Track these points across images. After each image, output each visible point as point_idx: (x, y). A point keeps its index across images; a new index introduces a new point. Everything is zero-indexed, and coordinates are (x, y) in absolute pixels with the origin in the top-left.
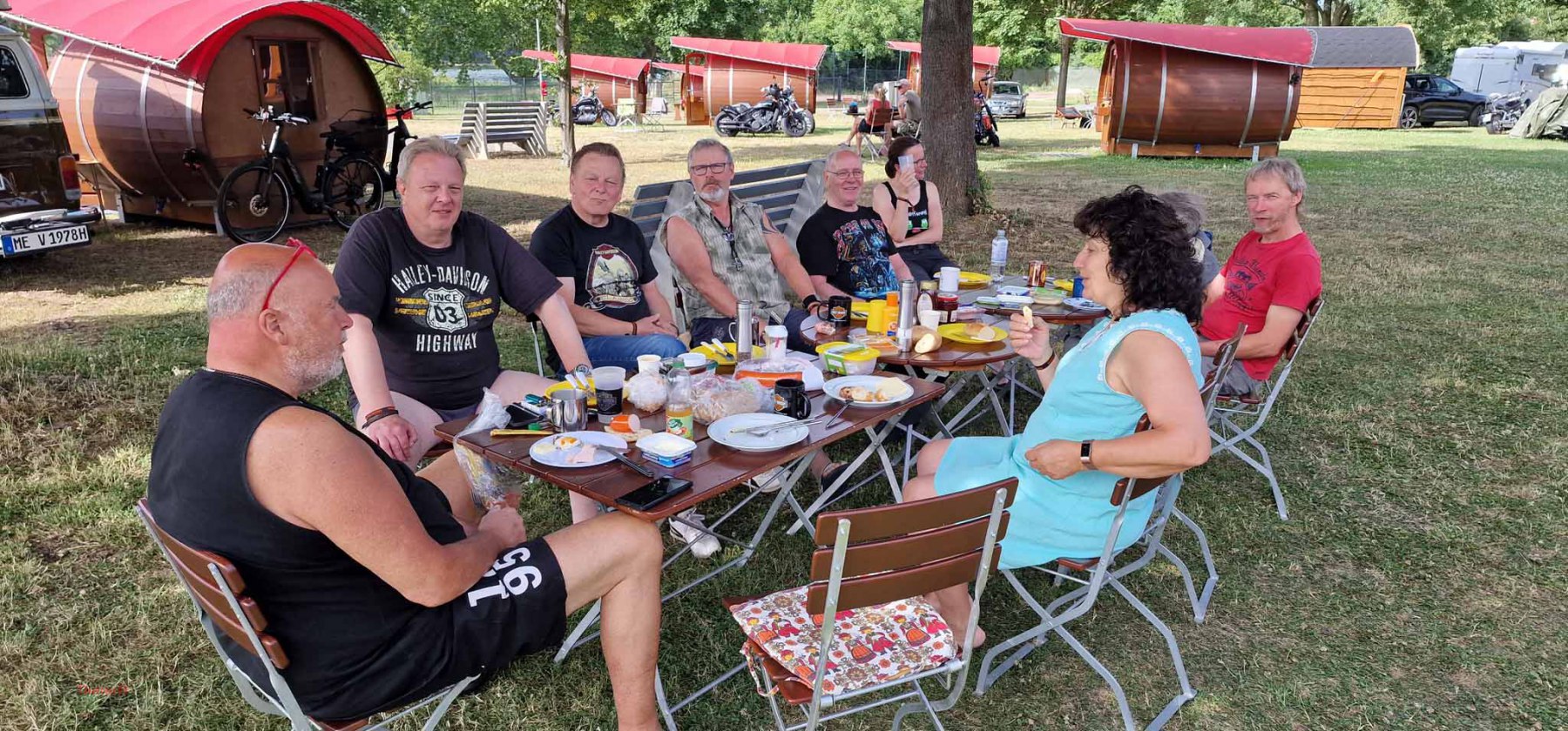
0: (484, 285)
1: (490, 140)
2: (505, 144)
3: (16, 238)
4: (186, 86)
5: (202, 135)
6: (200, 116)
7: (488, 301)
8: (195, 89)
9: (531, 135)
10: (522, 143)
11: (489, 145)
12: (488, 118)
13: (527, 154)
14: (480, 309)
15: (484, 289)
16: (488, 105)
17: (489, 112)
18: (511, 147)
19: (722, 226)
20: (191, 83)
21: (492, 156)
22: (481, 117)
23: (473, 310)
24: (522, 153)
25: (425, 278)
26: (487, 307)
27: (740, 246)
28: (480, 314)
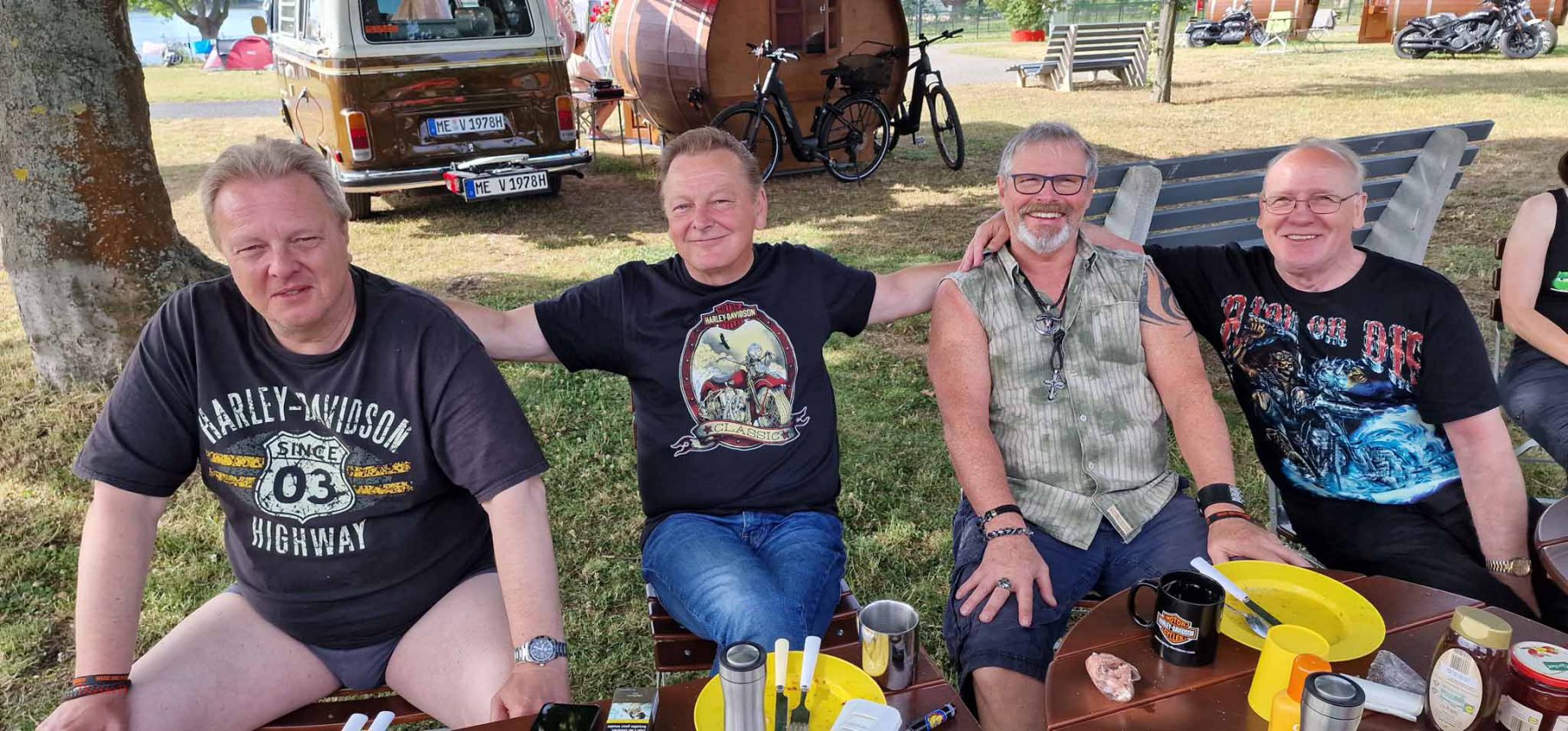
0: (399, 436)
1: (1077, 68)
2: (1100, 72)
3: (478, 182)
4: (698, 19)
5: (705, 75)
6: (704, 53)
7: (401, 467)
8: (704, 22)
9: (1131, 61)
10: (1119, 71)
11: (1074, 74)
12: (1078, 43)
13: (1123, 84)
14: (380, 482)
15: (398, 443)
16: (1081, 28)
17: (1080, 35)
18: (1107, 75)
19: (1040, 303)
20: (703, 16)
21: (1075, 87)
22: (1069, 42)
23: (364, 482)
24: (1117, 84)
25: (274, 411)
26: (397, 478)
27: (1075, 344)
28: (378, 490)
